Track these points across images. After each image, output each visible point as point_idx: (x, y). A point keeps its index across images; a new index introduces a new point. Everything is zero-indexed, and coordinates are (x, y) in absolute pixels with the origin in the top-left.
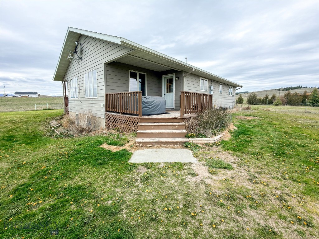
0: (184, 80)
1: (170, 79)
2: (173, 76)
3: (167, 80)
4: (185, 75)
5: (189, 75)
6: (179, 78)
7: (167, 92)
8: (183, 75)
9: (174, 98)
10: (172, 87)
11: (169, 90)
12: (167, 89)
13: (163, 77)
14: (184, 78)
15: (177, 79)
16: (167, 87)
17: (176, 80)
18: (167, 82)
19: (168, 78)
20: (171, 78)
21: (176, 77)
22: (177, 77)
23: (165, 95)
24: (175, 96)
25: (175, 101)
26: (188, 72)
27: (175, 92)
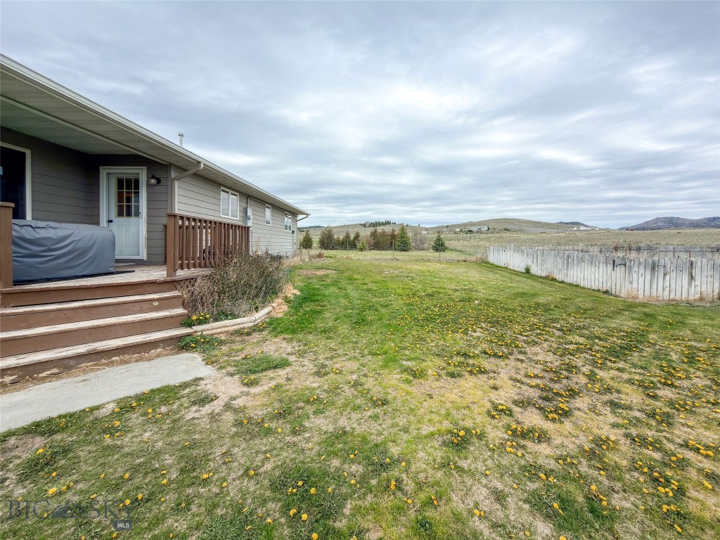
0: (176, 188)
1: (129, 181)
2: (142, 173)
3: (120, 181)
4: (177, 174)
5: (189, 176)
6: (159, 181)
7: (120, 214)
8: (173, 175)
9: (144, 233)
10: (138, 201)
11: (126, 211)
12: (120, 207)
13: (104, 170)
14: (176, 182)
15: (153, 181)
16: (120, 200)
17: (149, 185)
18: (120, 187)
19: (124, 177)
20: (131, 177)
21: (151, 176)
22: (153, 177)
23: (110, 221)
24: (148, 228)
25: (148, 239)
26: (186, 170)
27: (148, 216)
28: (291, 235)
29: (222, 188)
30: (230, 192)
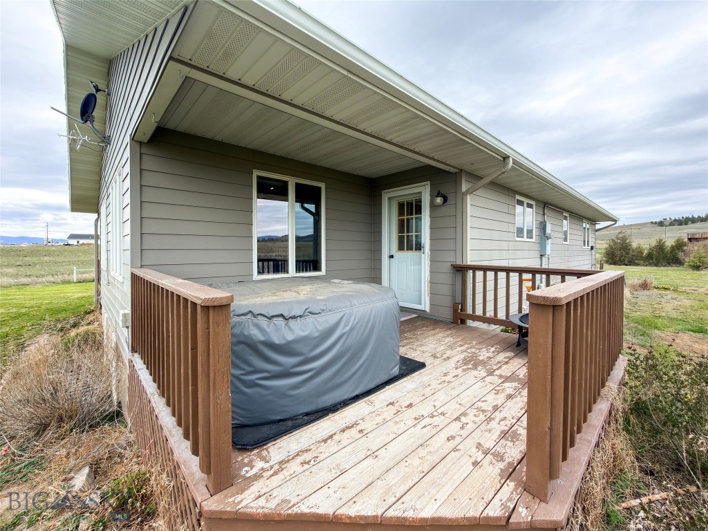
0: (469, 206)
1: (410, 204)
2: (424, 192)
3: (401, 206)
4: (470, 185)
5: (484, 186)
6: (445, 200)
7: (401, 248)
8: (464, 187)
9: (428, 273)
10: (418, 230)
11: (408, 243)
12: (401, 240)
13: (386, 196)
14: (468, 197)
15: (439, 200)
16: (401, 230)
17: (433, 206)
18: (401, 213)
19: (405, 199)
20: (413, 199)
21: (436, 194)
22: (439, 195)
23: (391, 257)
24: (431, 267)
25: (432, 283)
26: (480, 178)
27: (431, 250)
28: (589, 253)
29: (518, 197)
30: (526, 201)
